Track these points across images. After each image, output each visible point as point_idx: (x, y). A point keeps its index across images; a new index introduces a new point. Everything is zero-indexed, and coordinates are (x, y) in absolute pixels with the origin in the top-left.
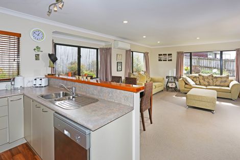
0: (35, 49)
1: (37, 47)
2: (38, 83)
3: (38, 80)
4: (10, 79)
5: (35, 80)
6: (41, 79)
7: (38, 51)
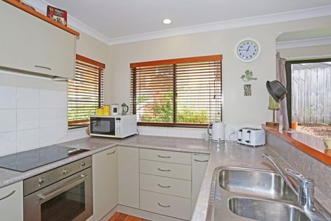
0: (243, 77)
1: (247, 72)
2: (245, 137)
3: (245, 131)
4: (207, 125)
5: (241, 131)
6: (249, 132)
7: (249, 79)
